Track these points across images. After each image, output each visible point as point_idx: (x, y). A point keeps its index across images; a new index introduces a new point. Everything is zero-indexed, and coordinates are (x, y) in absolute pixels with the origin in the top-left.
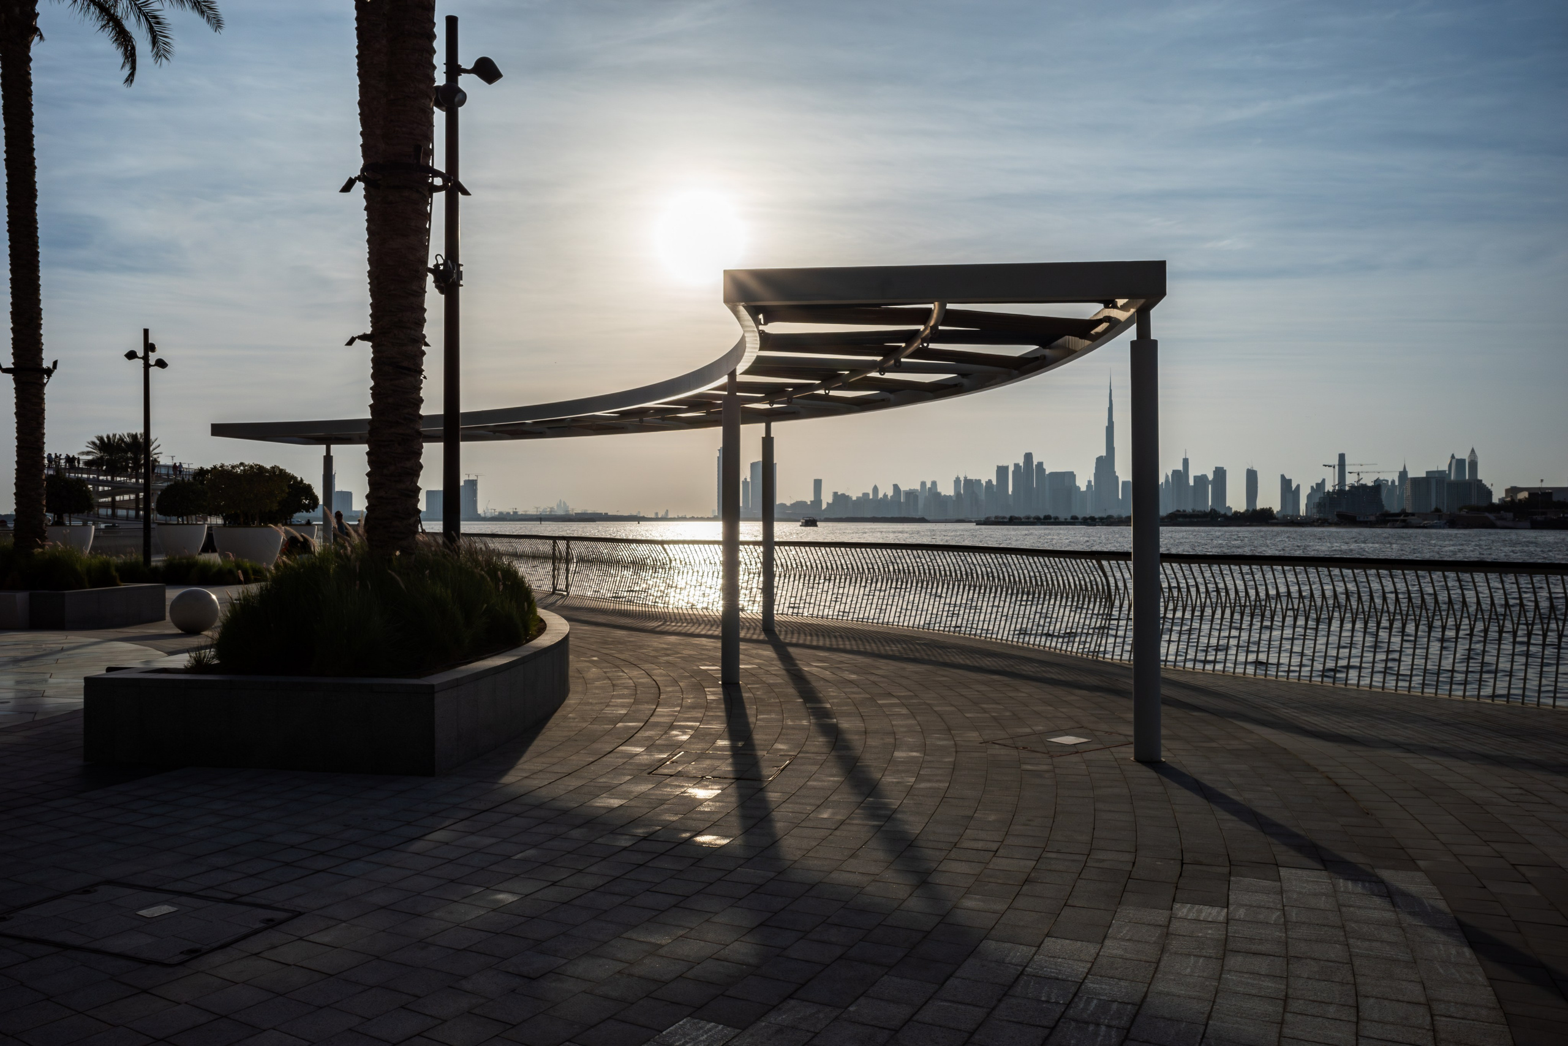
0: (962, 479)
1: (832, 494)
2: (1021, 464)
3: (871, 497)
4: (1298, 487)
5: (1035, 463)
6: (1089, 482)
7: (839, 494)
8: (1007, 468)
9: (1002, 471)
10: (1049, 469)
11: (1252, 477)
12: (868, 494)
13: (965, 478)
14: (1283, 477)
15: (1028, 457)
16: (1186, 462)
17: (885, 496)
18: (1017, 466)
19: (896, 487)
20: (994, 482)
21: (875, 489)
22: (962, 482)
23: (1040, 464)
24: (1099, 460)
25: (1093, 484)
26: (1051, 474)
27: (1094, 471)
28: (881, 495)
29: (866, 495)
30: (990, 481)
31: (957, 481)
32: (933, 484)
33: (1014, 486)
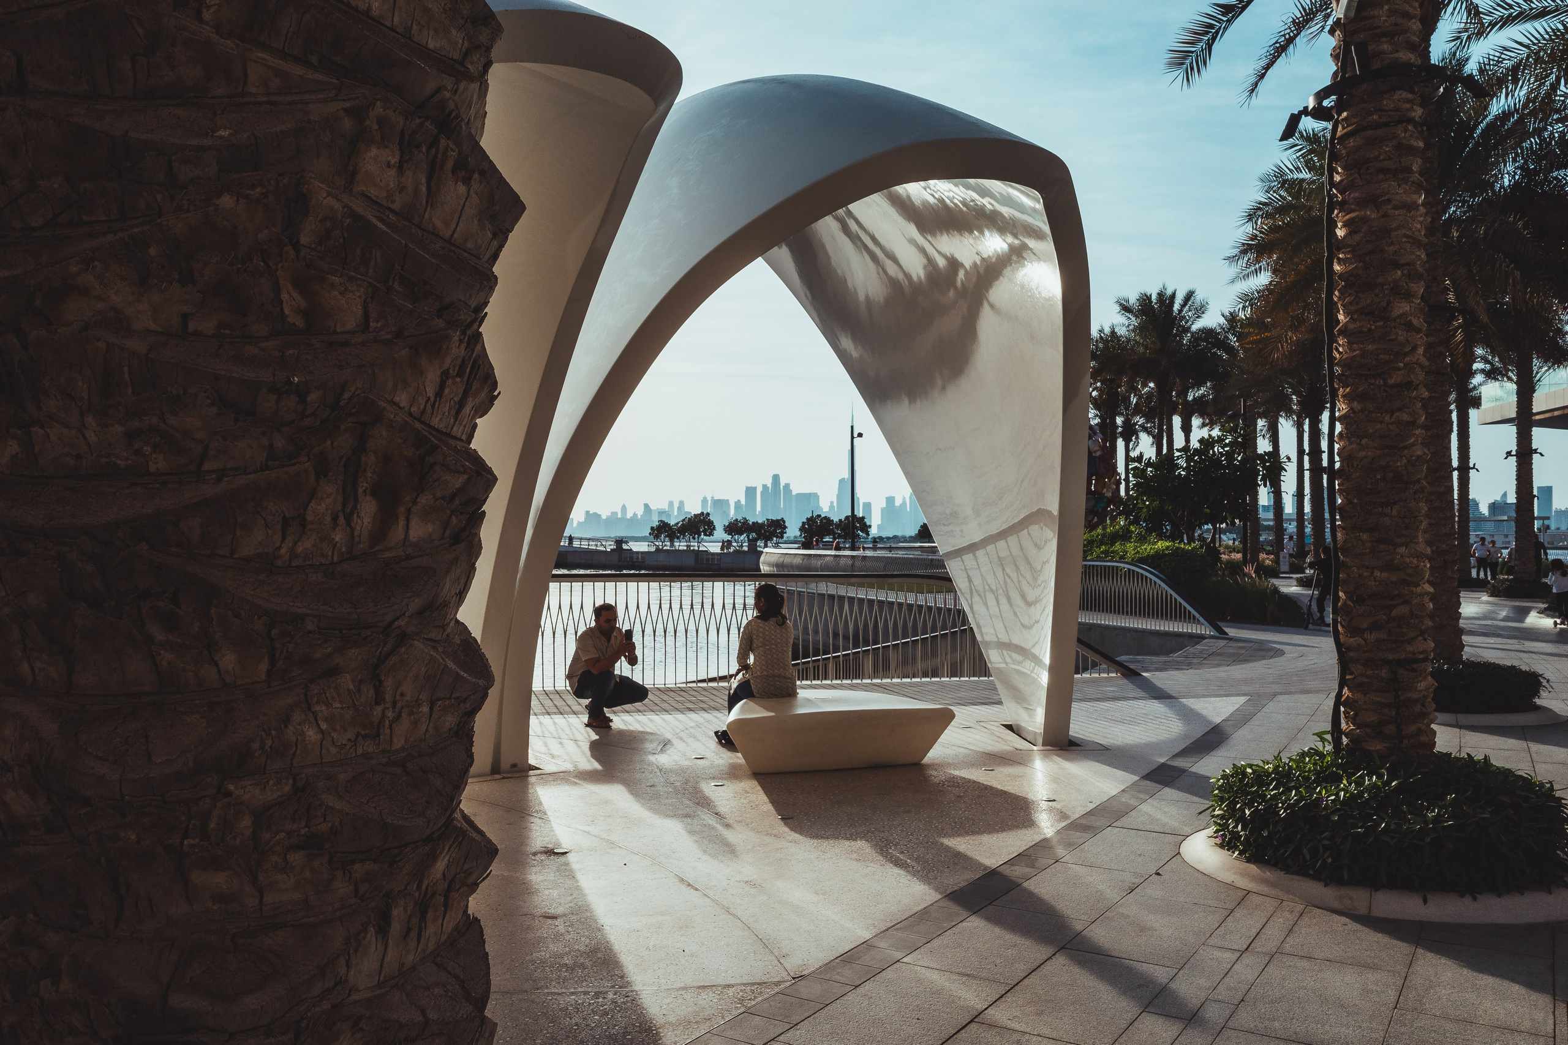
0: (709, 499)
1: (584, 513)
2: (769, 485)
3: (619, 516)
5: (782, 484)
6: (832, 503)
7: (591, 512)
8: (755, 489)
9: (750, 492)
10: (795, 490)
12: (616, 513)
13: (713, 498)
15: (776, 478)
17: (635, 515)
18: (765, 487)
19: (646, 506)
20: (743, 502)
21: (624, 508)
22: (710, 502)
23: (787, 486)
24: (842, 481)
25: (835, 504)
26: (798, 495)
27: (837, 492)
28: (629, 515)
29: (614, 514)
30: (739, 501)
31: (704, 499)
32: (681, 503)
33: (762, 506)
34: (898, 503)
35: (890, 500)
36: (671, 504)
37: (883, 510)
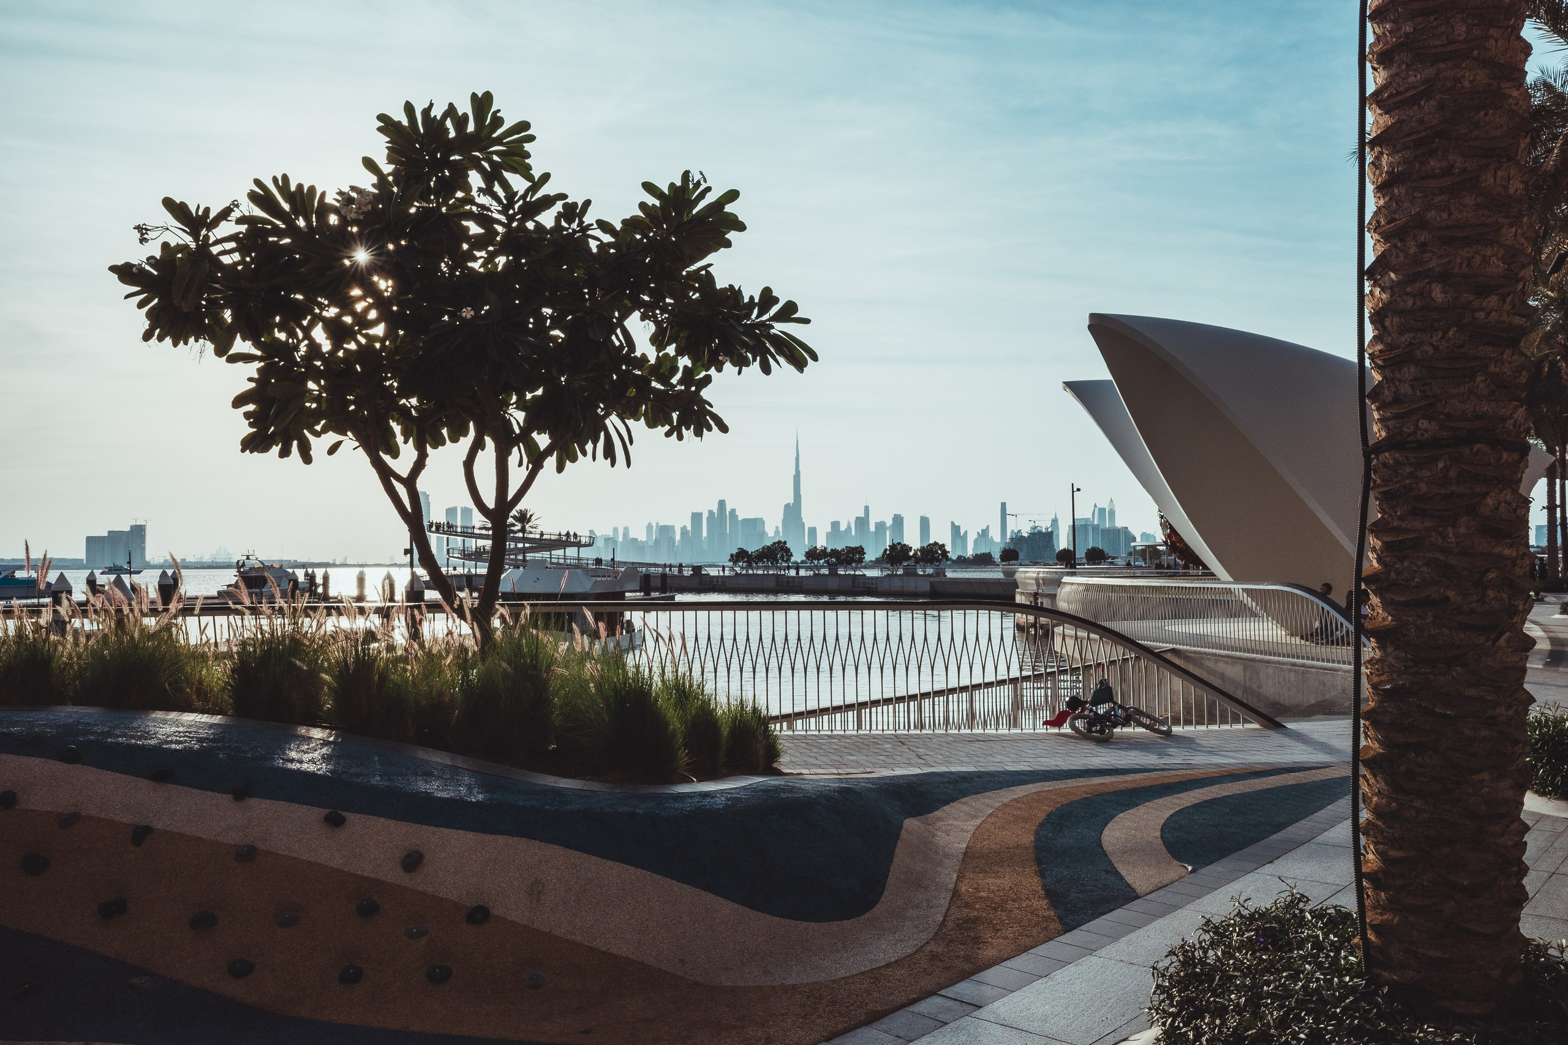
0: (654, 525)
4: (966, 532)
5: (728, 510)
6: (777, 528)
8: (700, 515)
9: (696, 517)
10: (741, 516)
11: (925, 523)
13: (657, 524)
14: (953, 523)
15: (722, 504)
16: (867, 509)
18: (711, 512)
19: (590, 532)
20: (689, 528)
22: (654, 528)
23: (733, 511)
24: (787, 506)
25: (780, 529)
26: (744, 520)
27: (781, 518)
30: (685, 527)
31: (649, 527)
32: (626, 530)
33: (708, 531)
34: (843, 527)
35: (835, 525)
36: (616, 530)
37: (828, 534)
